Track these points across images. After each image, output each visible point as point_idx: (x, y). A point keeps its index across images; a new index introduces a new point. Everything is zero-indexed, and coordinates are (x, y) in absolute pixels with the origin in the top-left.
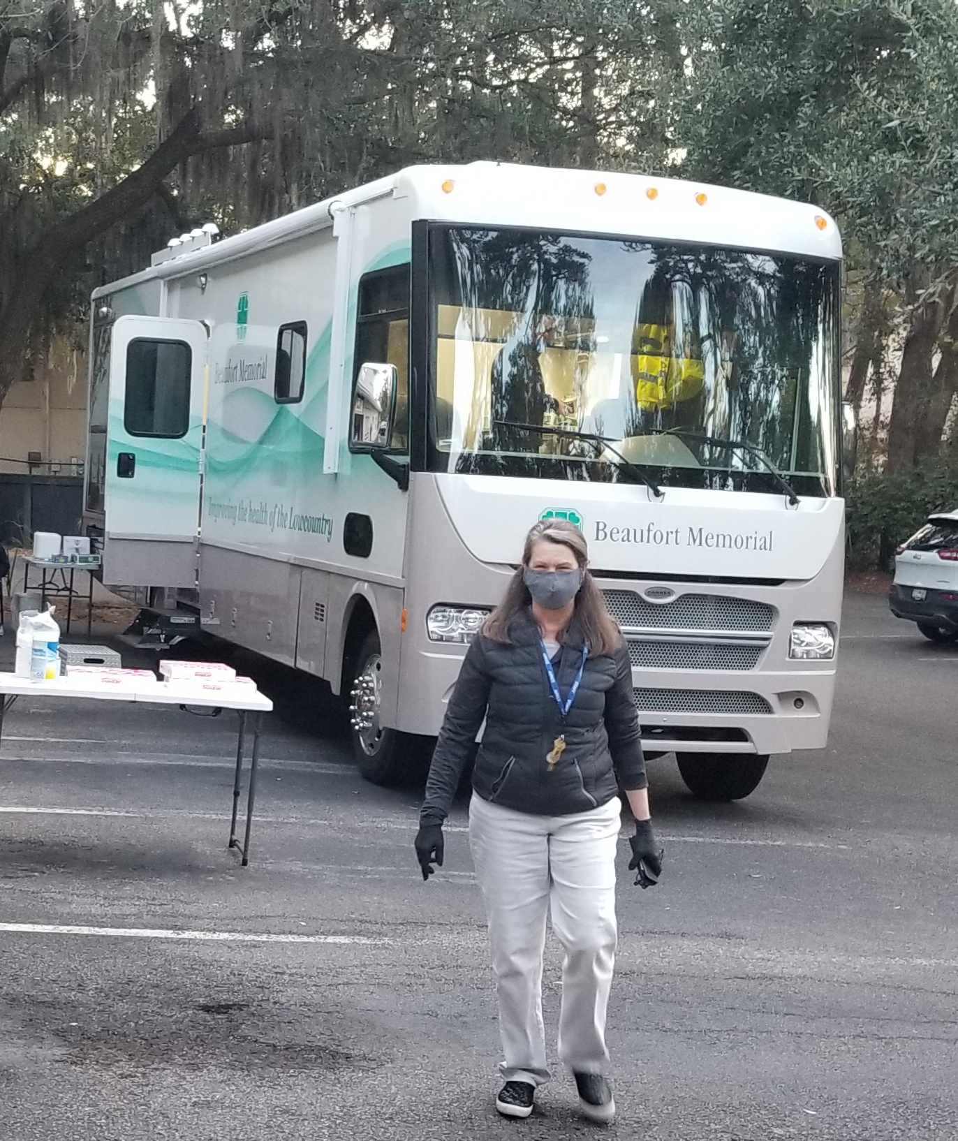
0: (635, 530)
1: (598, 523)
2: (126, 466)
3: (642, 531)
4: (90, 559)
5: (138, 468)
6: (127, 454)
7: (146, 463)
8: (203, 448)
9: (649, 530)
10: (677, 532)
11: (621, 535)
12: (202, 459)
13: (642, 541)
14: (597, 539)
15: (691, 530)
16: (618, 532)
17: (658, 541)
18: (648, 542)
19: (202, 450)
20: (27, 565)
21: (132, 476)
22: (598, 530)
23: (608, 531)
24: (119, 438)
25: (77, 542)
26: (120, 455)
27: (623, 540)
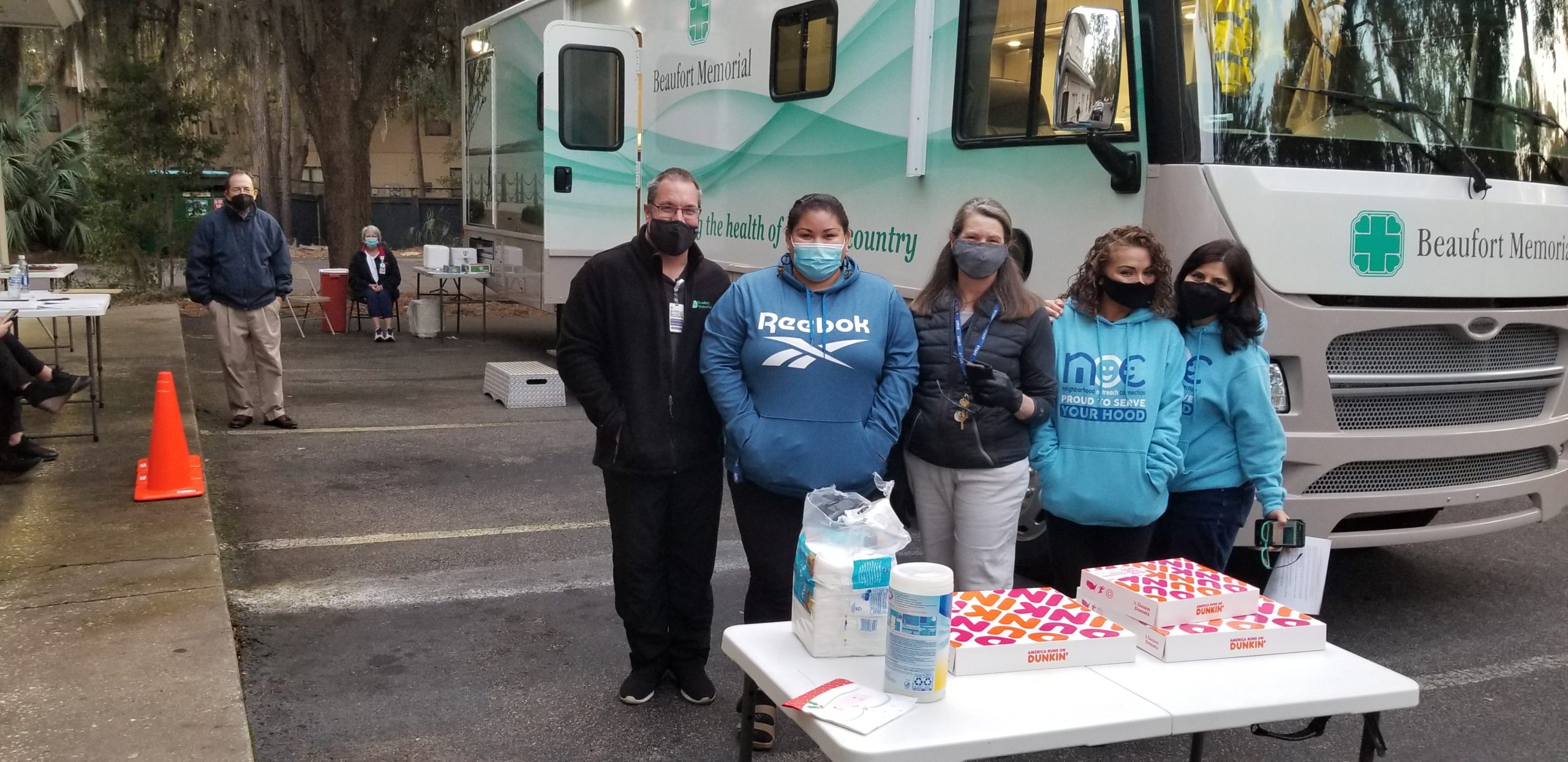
0: (1461, 239)
1: (1421, 231)
2: (563, 180)
3: (1468, 239)
4: (481, 269)
5: (575, 183)
6: (564, 168)
7: (584, 177)
8: (639, 159)
9: (1474, 239)
10: (1501, 240)
11: (1446, 247)
12: (638, 171)
13: (1467, 254)
14: (1420, 254)
15: (1513, 234)
16: (1443, 244)
17: (1483, 255)
18: (1474, 256)
19: (637, 162)
20: (419, 275)
21: (569, 191)
22: (1421, 241)
23: (1432, 241)
24: (554, 151)
25: (465, 253)
26: (557, 169)
27: (1448, 255)
